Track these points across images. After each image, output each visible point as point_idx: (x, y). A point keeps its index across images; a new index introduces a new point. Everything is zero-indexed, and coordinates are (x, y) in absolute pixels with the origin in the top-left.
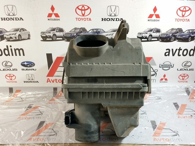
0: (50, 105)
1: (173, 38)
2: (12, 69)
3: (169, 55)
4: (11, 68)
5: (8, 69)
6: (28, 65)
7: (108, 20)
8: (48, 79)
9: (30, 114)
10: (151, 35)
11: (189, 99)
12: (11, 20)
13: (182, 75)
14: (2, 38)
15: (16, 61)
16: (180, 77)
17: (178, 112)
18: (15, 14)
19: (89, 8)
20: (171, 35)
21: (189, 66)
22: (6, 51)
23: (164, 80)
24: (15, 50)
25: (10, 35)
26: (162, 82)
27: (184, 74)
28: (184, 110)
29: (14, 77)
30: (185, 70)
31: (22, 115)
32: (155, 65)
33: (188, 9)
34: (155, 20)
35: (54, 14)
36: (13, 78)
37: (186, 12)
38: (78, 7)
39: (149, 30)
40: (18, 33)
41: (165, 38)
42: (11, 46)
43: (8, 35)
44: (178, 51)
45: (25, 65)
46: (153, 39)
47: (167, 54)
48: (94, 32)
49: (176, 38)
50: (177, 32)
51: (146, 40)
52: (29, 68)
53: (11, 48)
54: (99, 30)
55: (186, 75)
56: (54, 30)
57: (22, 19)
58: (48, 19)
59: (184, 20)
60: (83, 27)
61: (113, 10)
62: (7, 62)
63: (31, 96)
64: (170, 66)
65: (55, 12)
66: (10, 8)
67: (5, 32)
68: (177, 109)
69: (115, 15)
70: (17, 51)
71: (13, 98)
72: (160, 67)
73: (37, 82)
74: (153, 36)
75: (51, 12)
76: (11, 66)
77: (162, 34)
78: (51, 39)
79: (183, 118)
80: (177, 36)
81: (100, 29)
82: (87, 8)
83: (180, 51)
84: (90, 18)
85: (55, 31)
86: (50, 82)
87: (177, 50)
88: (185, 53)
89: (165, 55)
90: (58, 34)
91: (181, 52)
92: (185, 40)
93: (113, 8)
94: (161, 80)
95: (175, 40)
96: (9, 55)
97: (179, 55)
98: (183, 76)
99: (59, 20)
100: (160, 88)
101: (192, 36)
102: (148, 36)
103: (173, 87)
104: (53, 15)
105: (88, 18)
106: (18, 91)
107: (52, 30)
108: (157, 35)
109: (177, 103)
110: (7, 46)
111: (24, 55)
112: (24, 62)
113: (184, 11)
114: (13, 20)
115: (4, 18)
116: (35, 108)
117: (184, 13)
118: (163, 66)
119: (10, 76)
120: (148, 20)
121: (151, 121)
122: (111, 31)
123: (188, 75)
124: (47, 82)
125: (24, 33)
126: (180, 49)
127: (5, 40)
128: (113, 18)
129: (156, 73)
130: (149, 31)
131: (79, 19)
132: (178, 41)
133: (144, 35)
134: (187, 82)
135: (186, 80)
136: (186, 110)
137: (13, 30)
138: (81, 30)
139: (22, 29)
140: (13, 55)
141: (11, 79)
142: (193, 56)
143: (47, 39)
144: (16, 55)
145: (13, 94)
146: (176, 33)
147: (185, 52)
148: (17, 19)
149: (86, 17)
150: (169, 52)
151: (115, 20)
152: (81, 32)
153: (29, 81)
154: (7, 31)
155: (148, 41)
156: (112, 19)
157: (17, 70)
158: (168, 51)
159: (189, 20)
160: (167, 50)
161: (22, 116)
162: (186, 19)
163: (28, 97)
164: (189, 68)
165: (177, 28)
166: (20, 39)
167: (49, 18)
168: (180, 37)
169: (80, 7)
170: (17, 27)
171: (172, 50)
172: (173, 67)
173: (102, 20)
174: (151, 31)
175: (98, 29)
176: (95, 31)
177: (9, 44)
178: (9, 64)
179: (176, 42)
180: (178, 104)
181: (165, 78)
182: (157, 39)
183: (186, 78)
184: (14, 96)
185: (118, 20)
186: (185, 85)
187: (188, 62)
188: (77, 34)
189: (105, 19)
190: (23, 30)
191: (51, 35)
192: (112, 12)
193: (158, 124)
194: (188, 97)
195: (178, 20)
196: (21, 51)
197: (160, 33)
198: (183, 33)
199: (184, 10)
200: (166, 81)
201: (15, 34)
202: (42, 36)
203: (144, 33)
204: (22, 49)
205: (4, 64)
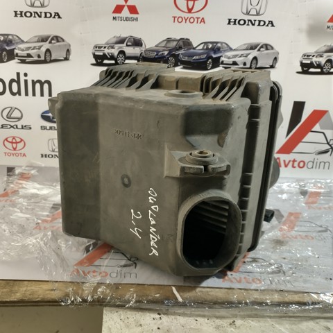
2: (20, 127)
4: (19, 124)
5: (12, 124)
7: (242, 22)
12: (35, 17)
14: (11, 56)
18: (45, 5)
22: (15, 86)
24: (34, 83)
25: (28, 49)
29: (22, 144)
35: (128, 6)
36: (20, 146)
39: (328, 48)
42: (26, 75)
43: (23, 50)
45: (49, 117)
48: (207, 49)
51: (319, 70)
53: (26, 78)
54: (219, 45)
56: (121, 41)
57: (58, 15)
58: (114, 18)
60: (185, 37)
61: (255, 2)
62: (12, 109)
65: (130, 2)
67: (17, 43)
69: (258, 14)
70: (38, 86)
75: (123, 3)
76: (19, 119)
78: (113, 62)
81: (222, 43)
84: (203, 18)
85: (125, 44)
90: (130, 51)
96: (20, 95)
99: (137, 19)
102: (323, 62)
104: (126, 8)
105: (198, 18)
107: (117, 43)
110: (18, 74)
111: (50, 95)
112: (48, 112)
114: (40, 17)
115: (21, 12)
119: (14, 142)
120: (328, 27)
122: (245, 47)
125: (59, 46)
127: (16, 60)
128: (252, 18)
129: (332, 148)
130: (326, 52)
131: (180, 20)
133: (314, 60)
137: (36, 39)
138: (181, 43)
139: (55, 38)
140: (27, 94)
141: (15, 149)
143: (105, 62)
148: (48, 15)
149: (195, 15)
151: (257, 23)
152: (180, 48)
154: (23, 41)
155: (322, 73)
156: (251, 21)
157: (30, 128)
166: (47, 59)
167: (117, 15)
170: (45, 32)
173: (229, 23)
175: (217, 43)
176: (210, 46)
178: (16, 114)
185: (262, 23)
188: (170, 51)
189: (235, 20)
190: (57, 39)
191: (115, 52)
192: (252, 7)
196: (46, 86)
201: (39, 49)
202: (96, 54)
203: (316, 54)
204: (48, 82)
205: (5, 114)
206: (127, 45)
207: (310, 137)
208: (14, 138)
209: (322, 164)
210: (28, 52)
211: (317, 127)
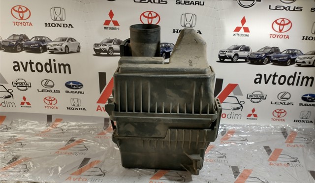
0: (99, 139)
1: (267, 59)
2: (53, 91)
3: (260, 82)
4: (53, 89)
5: (48, 89)
6: (74, 86)
8: (99, 106)
9: (72, 148)
10: (237, 55)
11: (286, 142)
12: (57, 26)
13: (277, 111)
14: (45, 49)
15: (59, 79)
16: (275, 113)
17: (270, 158)
18: (63, 19)
19: (157, 15)
20: (263, 55)
21: (288, 99)
22: (48, 67)
23: (252, 117)
24: (60, 65)
25: (55, 45)
26: (250, 119)
27: (280, 110)
28: (278, 156)
29: (55, 101)
30: (282, 103)
31: (61, 149)
32: (241, 94)
33: (288, 22)
34: (242, 35)
35: (113, 21)
36: (54, 102)
37: (285, 26)
38: (143, 14)
39: (235, 47)
40: (65, 44)
41: (256, 59)
42: (54, 60)
43: (51, 46)
44: (272, 77)
45: (70, 85)
46: (239, 60)
47: (258, 81)
48: (162, 47)
49: (270, 61)
50: (272, 52)
51: (230, 60)
52: (75, 90)
53: (55, 62)
54: (169, 45)
55: (283, 111)
56: (110, 42)
57: (71, 26)
58: (105, 28)
59: (281, 36)
61: (188, 19)
62: (48, 81)
63: (75, 127)
64: (261, 98)
65: (114, 19)
66: (58, 11)
67: (48, 42)
68: (269, 155)
69: (191, 26)
70: (62, 67)
71: (51, 128)
72: (247, 98)
73: (84, 109)
74: (239, 56)
75: (109, 19)
76: (52, 86)
77: (252, 54)
78: (106, 54)
79: (276, 166)
80: (272, 57)
81: (170, 44)
82: (155, 15)
83: (276, 77)
85: (112, 44)
86: (101, 111)
87: (271, 75)
88: (282, 81)
89: (255, 82)
90: (116, 47)
91: (277, 79)
92: (283, 63)
93: (189, 17)
94: (248, 116)
95: (268, 62)
96: (52, 72)
97: (274, 83)
98: (278, 113)
99: (118, 29)
100: (247, 126)
101: (292, 58)
102: (233, 55)
103: (265, 127)
104: (111, 22)
106: (59, 120)
107: (108, 42)
108: (246, 54)
109: (268, 147)
110: (50, 60)
111: (70, 73)
112: (69, 82)
113: (282, 25)
114: (61, 26)
115: (49, 24)
116: (79, 142)
117: (282, 27)
118: (251, 97)
119: (50, 100)
120: (234, 35)
121: (232, 167)
123: (285, 111)
124: (97, 110)
125: (73, 44)
126: (275, 75)
127: (48, 52)
129: (242, 106)
130: (234, 49)
132: (273, 64)
133: (227, 54)
134: (284, 120)
135: (283, 118)
136: (280, 156)
137: (59, 40)
139: (70, 39)
140: (56, 72)
141: (51, 104)
142: (293, 85)
143: (102, 53)
144: (60, 72)
145: (51, 124)
146: (271, 54)
147: (283, 79)
148: (65, 26)
150: (260, 79)
153: (74, 107)
154: (51, 41)
155: (232, 62)
158: (259, 77)
159: (288, 37)
160: (257, 75)
161: (60, 151)
162: (285, 36)
163: (70, 128)
164: (287, 102)
165: (272, 47)
166: (67, 51)
167: (106, 26)
168: (275, 59)
169: (146, 14)
170: (64, 36)
171: (265, 75)
172: (265, 99)
173: (174, 32)
174: (237, 48)
175: (167, 43)
176: (164, 45)
177: (53, 57)
178: (50, 83)
179: (270, 65)
180: (271, 148)
181: (255, 113)
182: (244, 60)
183: (283, 114)
184: (52, 126)
186: (282, 125)
187: (285, 93)
189: (178, 30)
190: (72, 39)
191: (107, 48)
192: (187, 22)
193: (241, 170)
194: (285, 140)
195: (274, 36)
196: (67, 67)
197: (250, 53)
198: (279, 54)
199: (283, 23)
200: (256, 118)
201: (61, 45)
202: (96, 48)
203: (228, 51)
204: (68, 65)
205: (44, 83)
206: (114, 44)
207: (227, 99)
208: (50, 98)
209: (237, 116)
210: (55, 47)
211: (232, 94)
